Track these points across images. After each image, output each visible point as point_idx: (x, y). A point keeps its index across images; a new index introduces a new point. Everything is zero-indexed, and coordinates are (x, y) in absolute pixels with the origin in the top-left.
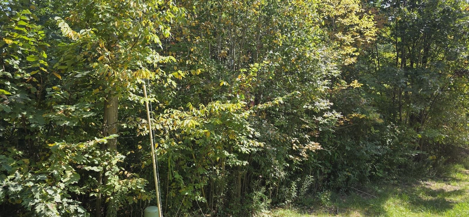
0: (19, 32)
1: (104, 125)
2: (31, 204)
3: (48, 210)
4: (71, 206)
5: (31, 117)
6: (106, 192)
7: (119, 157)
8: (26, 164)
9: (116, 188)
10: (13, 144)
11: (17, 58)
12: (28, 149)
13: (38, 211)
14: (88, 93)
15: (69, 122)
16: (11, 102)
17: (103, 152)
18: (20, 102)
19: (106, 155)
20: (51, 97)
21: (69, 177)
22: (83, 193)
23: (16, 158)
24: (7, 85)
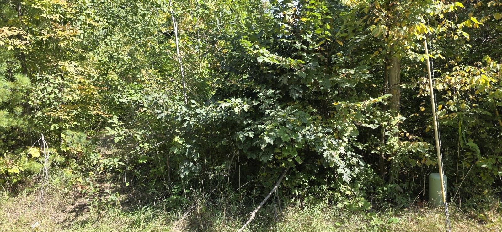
0: (312, 10)
1: (385, 86)
2: (321, 150)
3: (333, 157)
4: (354, 158)
5: (321, 81)
6: (385, 150)
7: (400, 118)
8: (319, 119)
9: (395, 148)
10: (310, 103)
11: (310, 32)
12: (321, 108)
13: (325, 156)
14: (367, 56)
15: (349, 84)
16: (307, 69)
17: (383, 113)
18: (313, 69)
19: (386, 115)
20: (335, 62)
21: (349, 132)
22: (366, 150)
23: (312, 114)
24: (304, 56)
